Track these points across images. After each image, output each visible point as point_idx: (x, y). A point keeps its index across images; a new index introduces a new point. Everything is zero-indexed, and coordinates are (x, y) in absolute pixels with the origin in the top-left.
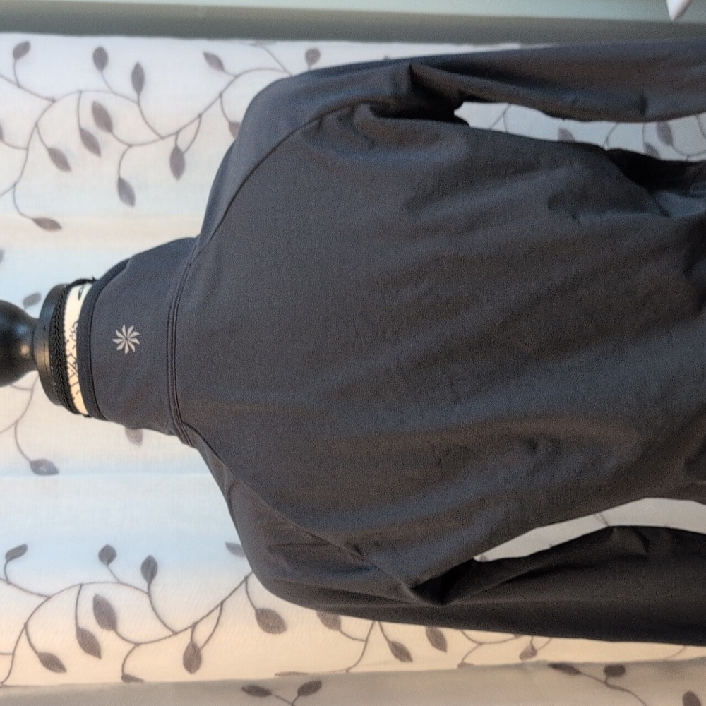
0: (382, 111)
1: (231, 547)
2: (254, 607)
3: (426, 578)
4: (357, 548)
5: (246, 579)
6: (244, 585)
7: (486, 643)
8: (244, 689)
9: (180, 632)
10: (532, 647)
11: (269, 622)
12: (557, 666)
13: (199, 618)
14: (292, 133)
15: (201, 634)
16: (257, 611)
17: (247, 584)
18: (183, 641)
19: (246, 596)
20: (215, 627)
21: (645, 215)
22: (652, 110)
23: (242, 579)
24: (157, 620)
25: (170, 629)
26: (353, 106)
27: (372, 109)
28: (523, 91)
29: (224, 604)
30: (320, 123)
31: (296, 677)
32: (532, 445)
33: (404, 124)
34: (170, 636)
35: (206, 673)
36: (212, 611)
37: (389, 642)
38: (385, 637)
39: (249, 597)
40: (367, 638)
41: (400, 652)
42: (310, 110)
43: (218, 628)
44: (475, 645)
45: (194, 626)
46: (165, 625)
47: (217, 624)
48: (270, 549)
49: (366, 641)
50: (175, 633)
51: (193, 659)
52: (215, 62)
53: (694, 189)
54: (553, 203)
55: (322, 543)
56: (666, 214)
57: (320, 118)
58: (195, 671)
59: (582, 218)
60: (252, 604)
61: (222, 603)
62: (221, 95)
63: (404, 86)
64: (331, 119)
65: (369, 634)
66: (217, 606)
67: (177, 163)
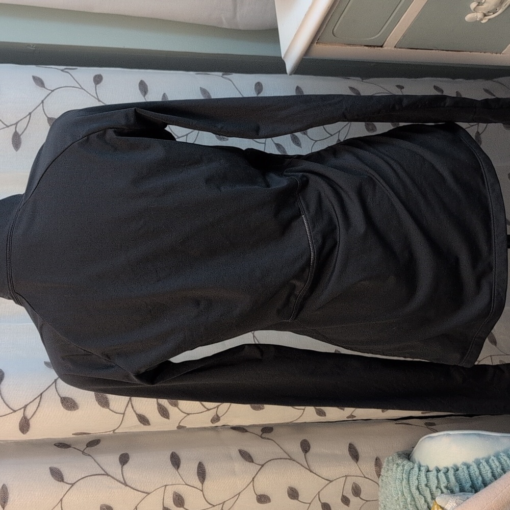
0: (120, 132)
1: (46, 363)
2: (60, 396)
3: (143, 370)
4: (107, 356)
5: (56, 381)
6: (54, 384)
7: (191, 414)
8: (55, 445)
9: (17, 410)
10: (217, 415)
11: (69, 404)
12: (235, 428)
13: (28, 403)
14: (73, 143)
15: (29, 412)
16: (61, 398)
17: (56, 383)
18: (18, 416)
19: (55, 390)
20: (37, 408)
21: (256, 187)
22: (262, 132)
23: (53, 381)
24: (4, 404)
25: (12, 409)
26: (105, 130)
27: (115, 132)
28: (195, 122)
29: (43, 395)
30: (88, 138)
31: (85, 435)
32: (197, 303)
33: (132, 139)
34: (11, 413)
35: (32, 435)
36: (36, 398)
37: (137, 414)
38: (135, 411)
39: (57, 391)
40: (124, 412)
41: (143, 420)
42: (82, 131)
43: (39, 408)
44: (186, 415)
45: (25, 407)
46: (9, 407)
47: (39, 406)
48: (63, 359)
49: (124, 414)
50: (15, 411)
51: (25, 426)
52: (39, 82)
53: (286, 172)
54: (208, 181)
55: (90, 354)
56: (268, 186)
57: (88, 135)
58: (25, 433)
59: (222, 188)
60: (59, 394)
61: (41, 394)
62: (43, 102)
63: (132, 119)
64: (94, 136)
65: (125, 410)
66: (39, 396)
67: (17, 141)
